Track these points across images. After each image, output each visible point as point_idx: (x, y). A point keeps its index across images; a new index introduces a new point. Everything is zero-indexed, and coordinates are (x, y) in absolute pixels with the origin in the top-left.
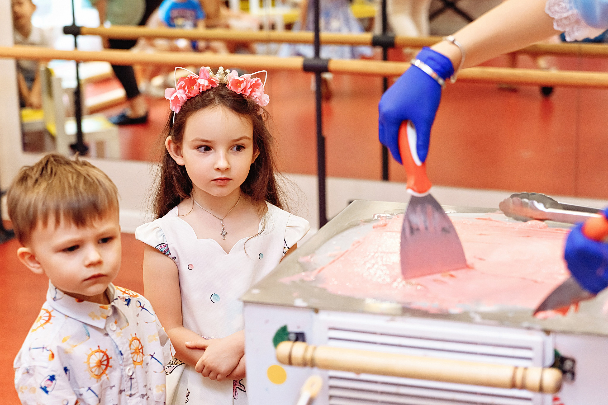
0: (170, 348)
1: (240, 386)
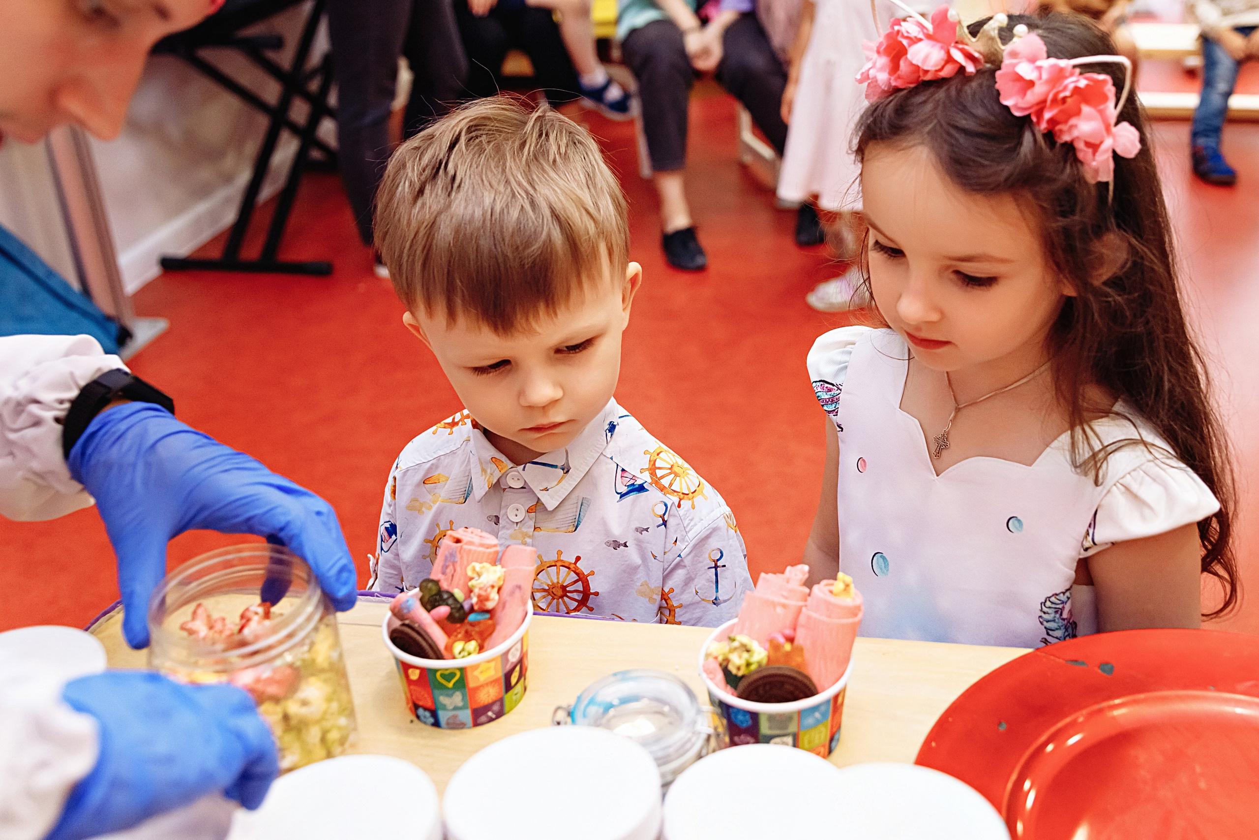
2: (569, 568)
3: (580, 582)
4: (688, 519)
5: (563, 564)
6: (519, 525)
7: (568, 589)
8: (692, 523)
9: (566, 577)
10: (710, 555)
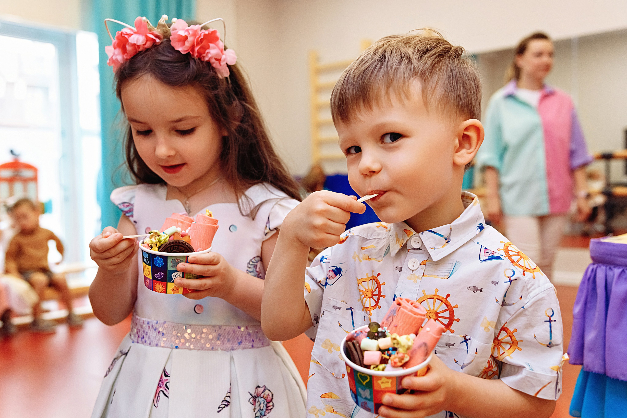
0: (545, 386)
1: (165, 389)
2: (442, 301)
3: (448, 311)
4: (530, 284)
5: (438, 298)
6: (414, 272)
7: (439, 315)
8: (533, 288)
9: (440, 307)
10: (546, 312)
